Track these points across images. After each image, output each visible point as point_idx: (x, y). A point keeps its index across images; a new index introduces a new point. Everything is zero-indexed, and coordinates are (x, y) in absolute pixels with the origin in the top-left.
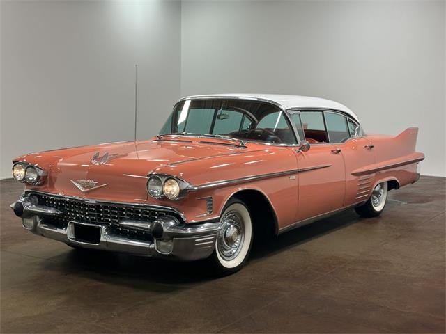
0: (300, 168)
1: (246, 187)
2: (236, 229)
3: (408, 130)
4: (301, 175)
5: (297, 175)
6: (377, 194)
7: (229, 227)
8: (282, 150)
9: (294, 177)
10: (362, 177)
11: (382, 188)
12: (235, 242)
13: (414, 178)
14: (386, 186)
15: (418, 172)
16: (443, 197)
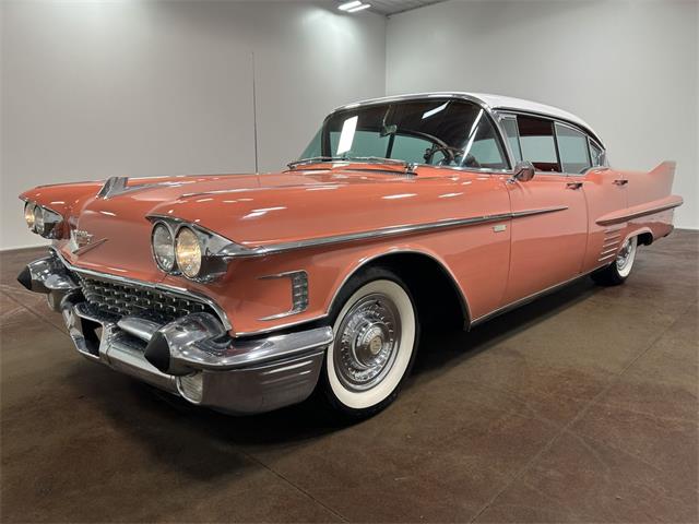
0: (514, 212)
1: (394, 249)
2: (378, 331)
3: (664, 163)
4: (515, 223)
5: (509, 223)
6: (624, 253)
7: (366, 325)
8: (483, 178)
9: (501, 227)
10: (609, 228)
11: (630, 243)
12: (377, 356)
13: (667, 230)
14: (635, 242)
15: (673, 224)
16: (695, 254)
